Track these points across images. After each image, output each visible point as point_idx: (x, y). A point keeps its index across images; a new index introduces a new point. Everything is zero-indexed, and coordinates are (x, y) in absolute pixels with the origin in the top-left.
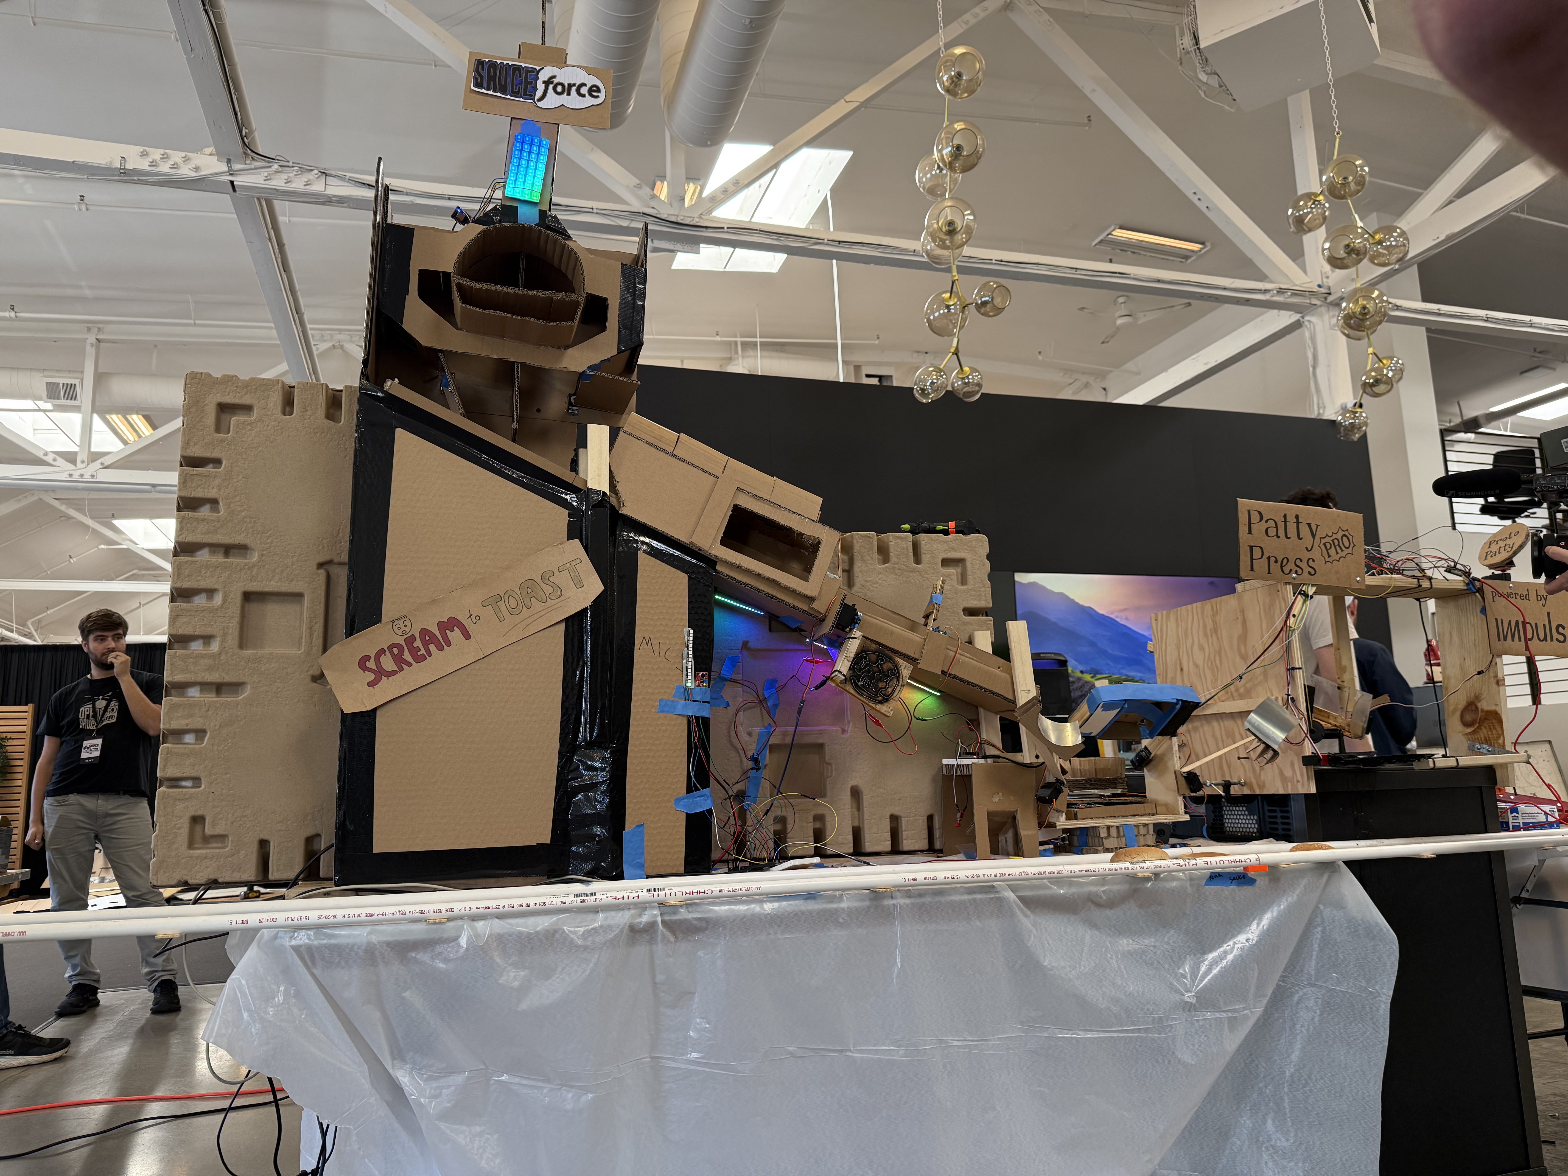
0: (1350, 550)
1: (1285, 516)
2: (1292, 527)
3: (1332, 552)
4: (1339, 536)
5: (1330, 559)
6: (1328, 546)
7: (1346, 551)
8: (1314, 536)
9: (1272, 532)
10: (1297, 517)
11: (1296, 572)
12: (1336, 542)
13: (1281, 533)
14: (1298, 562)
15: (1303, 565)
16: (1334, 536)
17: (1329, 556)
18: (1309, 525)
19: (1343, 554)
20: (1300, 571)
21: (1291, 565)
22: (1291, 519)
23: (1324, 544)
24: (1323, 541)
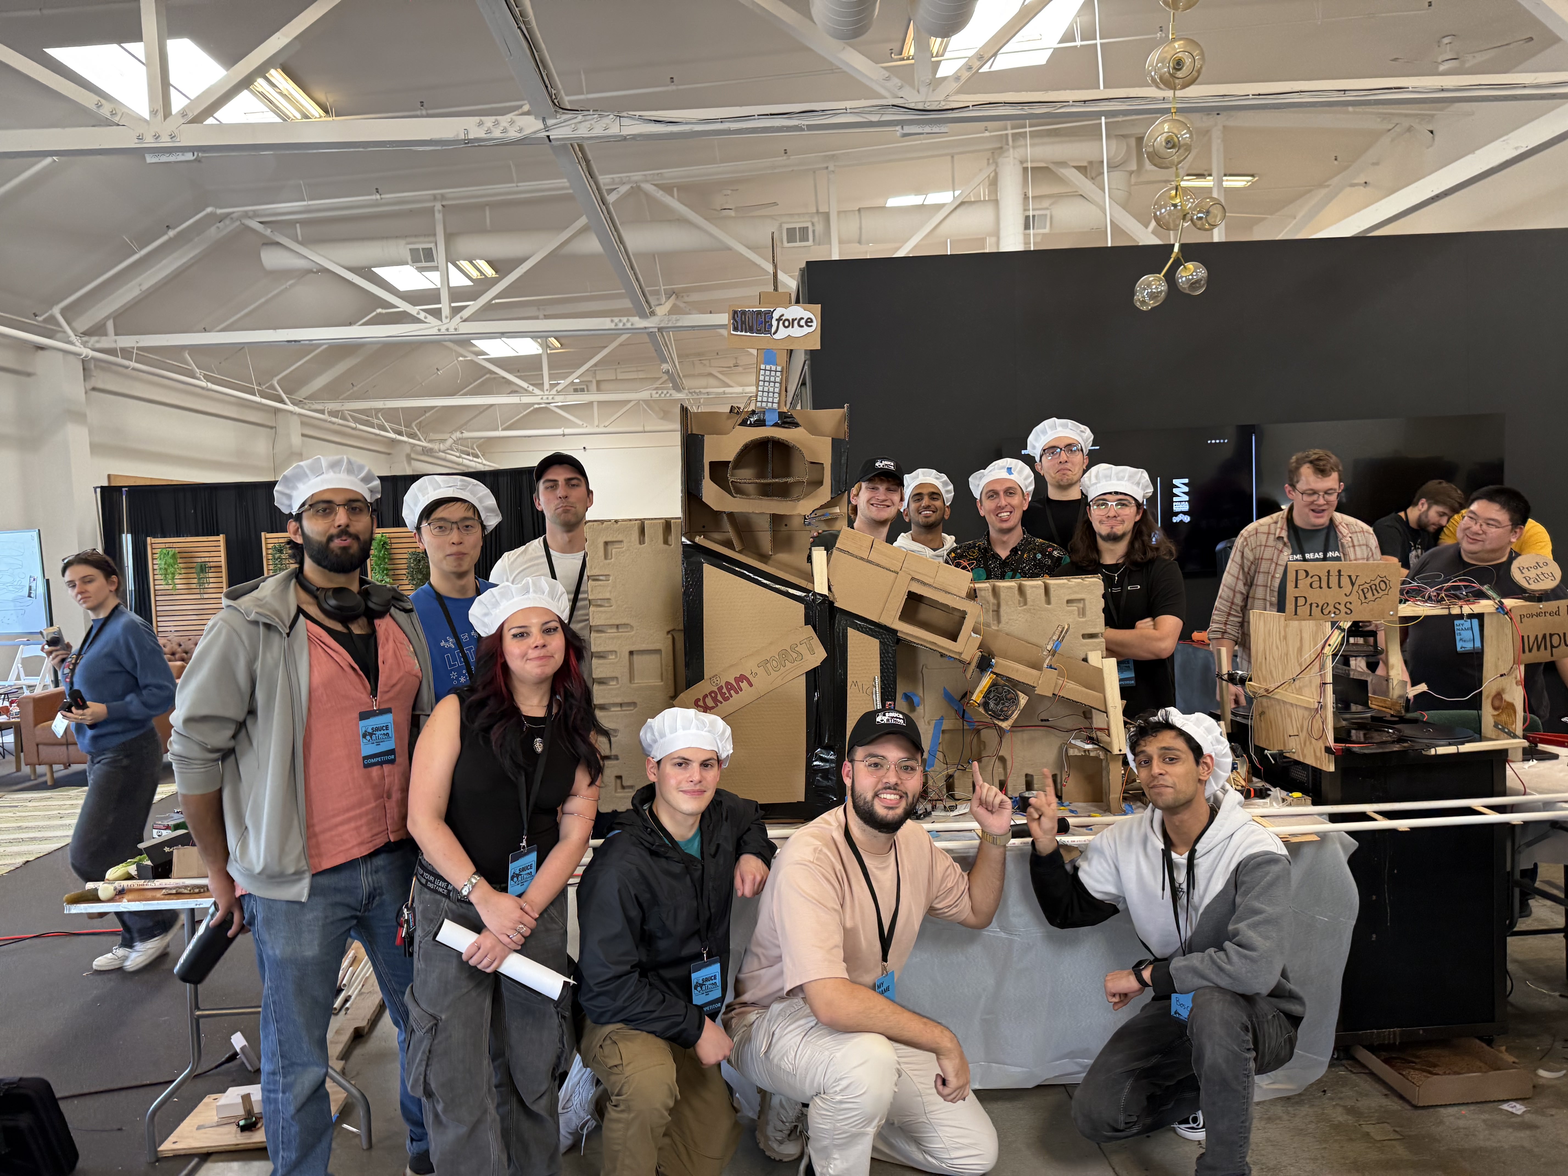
0: (1386, 592)
1: (1329, 572)
2: (1334, 580)
3: (1369, 595)
4: (1377, 582)
5: (1367, 601)
6: (1366, 590)
7: (1382, 593)
8: (1353, 584)
9: (1314, 585)
10: (1339, 571)
11: (1334, 613)
12: (1373, 587)
13: (1324, 585)
14: (1337, 606)
15: (1342, 607)
16: (1373, 582)
17: (1366, 598)
18: (1350, 577)
19: (1380, 595)
20: (1338, 612)
21: (1331, 608)
22: (1334, 573)
23: (1362, 590)
24: (1361, 587)
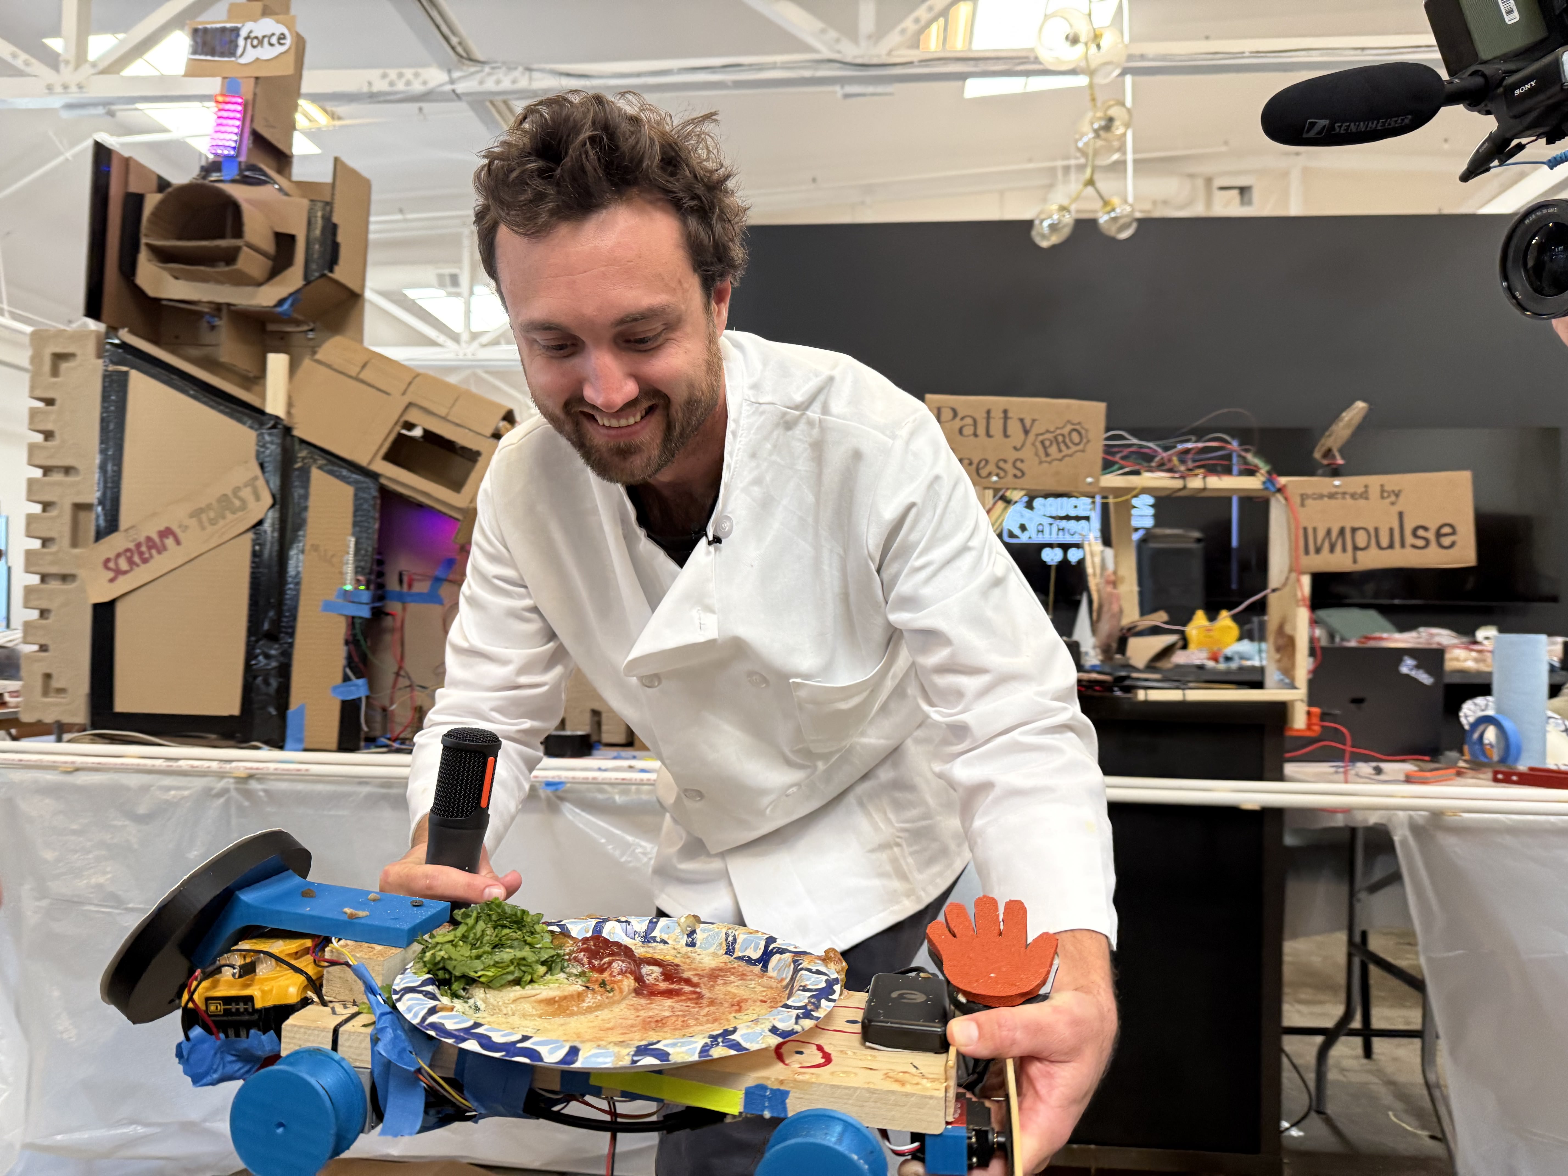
0: (1081, 447)
1: (988, 412)
2: (996, 426)
3: (1053, 450)
4: (1066, 431)
5: (1048, 459)
6: (1047, 443)
7: (1074, 449)
8: (1026, 432)
9: (968, 431)
10: (1005, 412)
11: (997, 475)
12: (1060, 439)
16: (1059, 432)
17: (1047, 455)
18: (1022, 420)
19: (1070, 452)
20: (1002, 474)
21: (991, 467)
22: (997, 415)
23: (1042, 442)
24: (1041, 438)
